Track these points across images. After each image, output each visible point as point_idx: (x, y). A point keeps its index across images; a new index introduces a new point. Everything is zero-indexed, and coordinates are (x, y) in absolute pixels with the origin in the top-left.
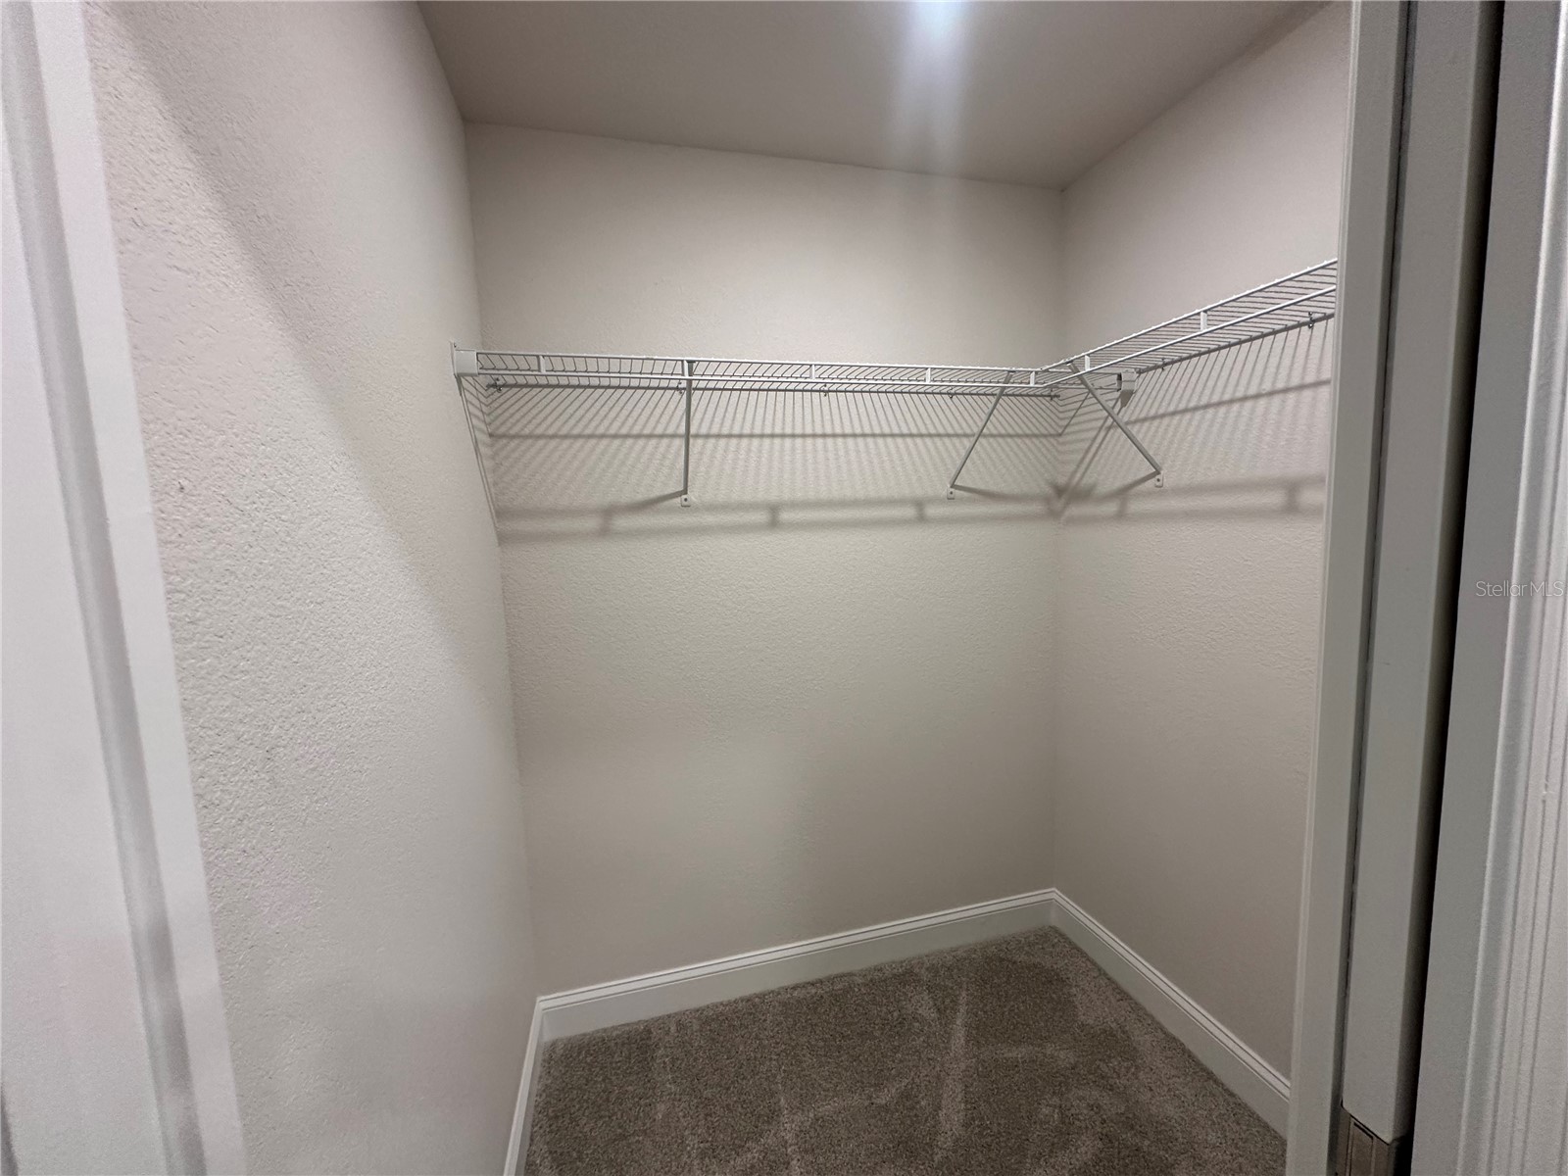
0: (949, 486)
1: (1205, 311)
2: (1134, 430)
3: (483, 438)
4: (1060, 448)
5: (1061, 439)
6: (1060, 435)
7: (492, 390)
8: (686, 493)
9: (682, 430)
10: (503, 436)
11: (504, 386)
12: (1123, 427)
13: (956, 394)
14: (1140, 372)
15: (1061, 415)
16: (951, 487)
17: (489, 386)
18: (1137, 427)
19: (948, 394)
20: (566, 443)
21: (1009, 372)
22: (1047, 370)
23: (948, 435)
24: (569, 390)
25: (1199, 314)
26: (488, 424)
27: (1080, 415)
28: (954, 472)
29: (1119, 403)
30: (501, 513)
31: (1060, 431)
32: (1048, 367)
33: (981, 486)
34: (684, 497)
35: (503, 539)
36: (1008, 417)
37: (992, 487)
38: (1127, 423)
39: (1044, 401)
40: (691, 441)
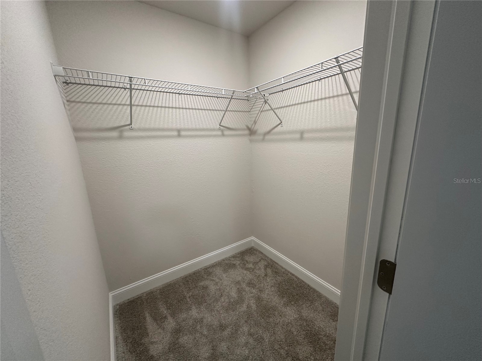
0: (219, 125)
1: (283, 77)
2: (276, 111)
3: (65, 102)
4: (250, 116)
5: (250, 113)
6: (250, 112)
7: (65, 84)
8: (131, 125)
9: (128, 102)
10: (74, 102)
11: (70, 83)
12: (273, 110)
13: (219, 97)
14: (270, 94)
15: (249, 105)
16: (220, 126)
17: (64, 82)
18: (277, 110)
19: (217, 97)
20: (95, 106)
21: (234, 91)
22: (245, 92)
23: (218, 110)
24: (89, 86)
25: (281, 78)
26: (66, 97)
27: (255, 106)
28: (220, 121)
29: (264, 103)
30: (75, 130)
31: (250, 110)
32: (246, 90)
33: (227, 126)
34: (131, 126)
35: (77, 139)
36: (234, 105)
37: (230, 126)
38: (275, 109)
39: (246, 101)
40: (132, 107)
